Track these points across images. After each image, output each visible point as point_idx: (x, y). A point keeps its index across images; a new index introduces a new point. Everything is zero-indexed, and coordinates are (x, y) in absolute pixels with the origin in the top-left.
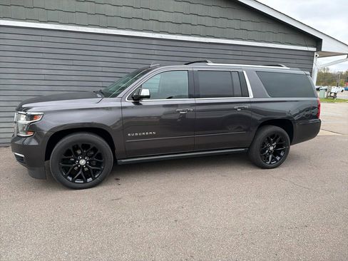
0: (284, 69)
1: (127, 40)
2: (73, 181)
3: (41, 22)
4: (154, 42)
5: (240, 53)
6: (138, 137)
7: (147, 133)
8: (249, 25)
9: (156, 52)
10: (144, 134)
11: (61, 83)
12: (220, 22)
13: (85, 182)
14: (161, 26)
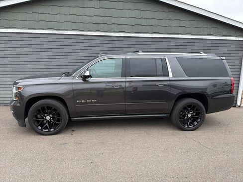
0: (203, 55)
1: (96, 38)
2: (42, 130)
3: (44, 29)
4: (115, 39)
5: (180, 44)
6: (84, 103)
7: (90, 101)
8: (187, 24)
9: (117, 46)
10: (88, 101)
11: (54, 67)
12: (163, 23)
13: (49, 131)
14: (120, 28)
